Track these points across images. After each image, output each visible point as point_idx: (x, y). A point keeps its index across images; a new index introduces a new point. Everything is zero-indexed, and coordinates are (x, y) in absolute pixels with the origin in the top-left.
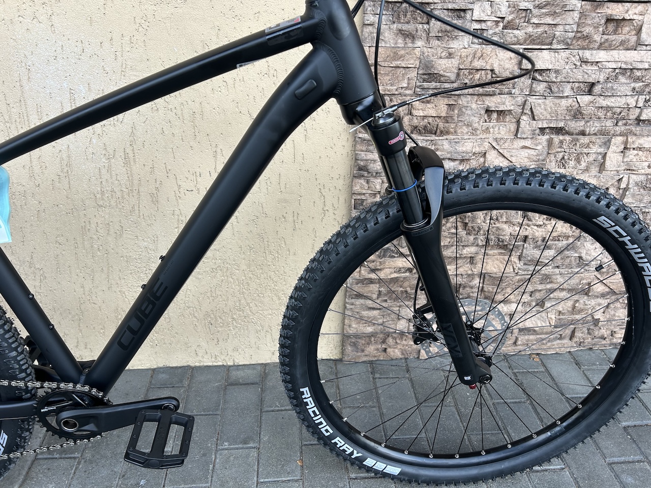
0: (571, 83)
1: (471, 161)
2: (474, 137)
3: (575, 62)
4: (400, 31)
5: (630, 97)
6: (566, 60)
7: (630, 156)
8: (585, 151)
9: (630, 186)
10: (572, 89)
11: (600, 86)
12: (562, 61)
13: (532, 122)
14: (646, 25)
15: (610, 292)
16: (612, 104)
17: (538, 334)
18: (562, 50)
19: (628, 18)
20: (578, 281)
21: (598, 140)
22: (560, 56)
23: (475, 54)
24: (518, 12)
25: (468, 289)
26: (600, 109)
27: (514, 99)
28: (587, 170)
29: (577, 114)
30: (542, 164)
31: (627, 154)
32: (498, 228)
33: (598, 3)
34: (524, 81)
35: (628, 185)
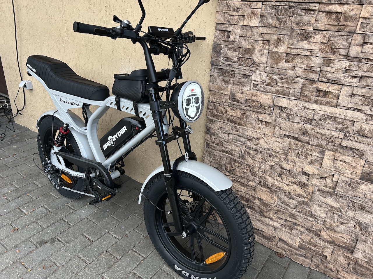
0: (300, 117)
1: (253, 141)
2: (253, 130)
3: (301, 107)
4: (223, 80)
5: (333, 131)
6: (296, 105)
7: (338, 164)
8: (309, 152)
9: (339, 181)
10: (301, 120)
11: (315, 122)
12: (293, 105)
13: (280, 130)
14: (341, 96)
15: (333, 242)
16: (323, 133)
17: (290, 247)
18: (294, 100)
19: (329, 91)
20: (310, 225)
21: (316, 149)
22: (292, 103)
23: (253, 94)
24: (272, 79)
25: (252, 203)
26: (318, 134)
27: (271, 117)
28: (311, 163)
29: (305, 133)
30: (286, 152)
31: (335, 162)
32: (265, 178)
33: (313, 82)
34: (277, 110)
35: (338, 180)
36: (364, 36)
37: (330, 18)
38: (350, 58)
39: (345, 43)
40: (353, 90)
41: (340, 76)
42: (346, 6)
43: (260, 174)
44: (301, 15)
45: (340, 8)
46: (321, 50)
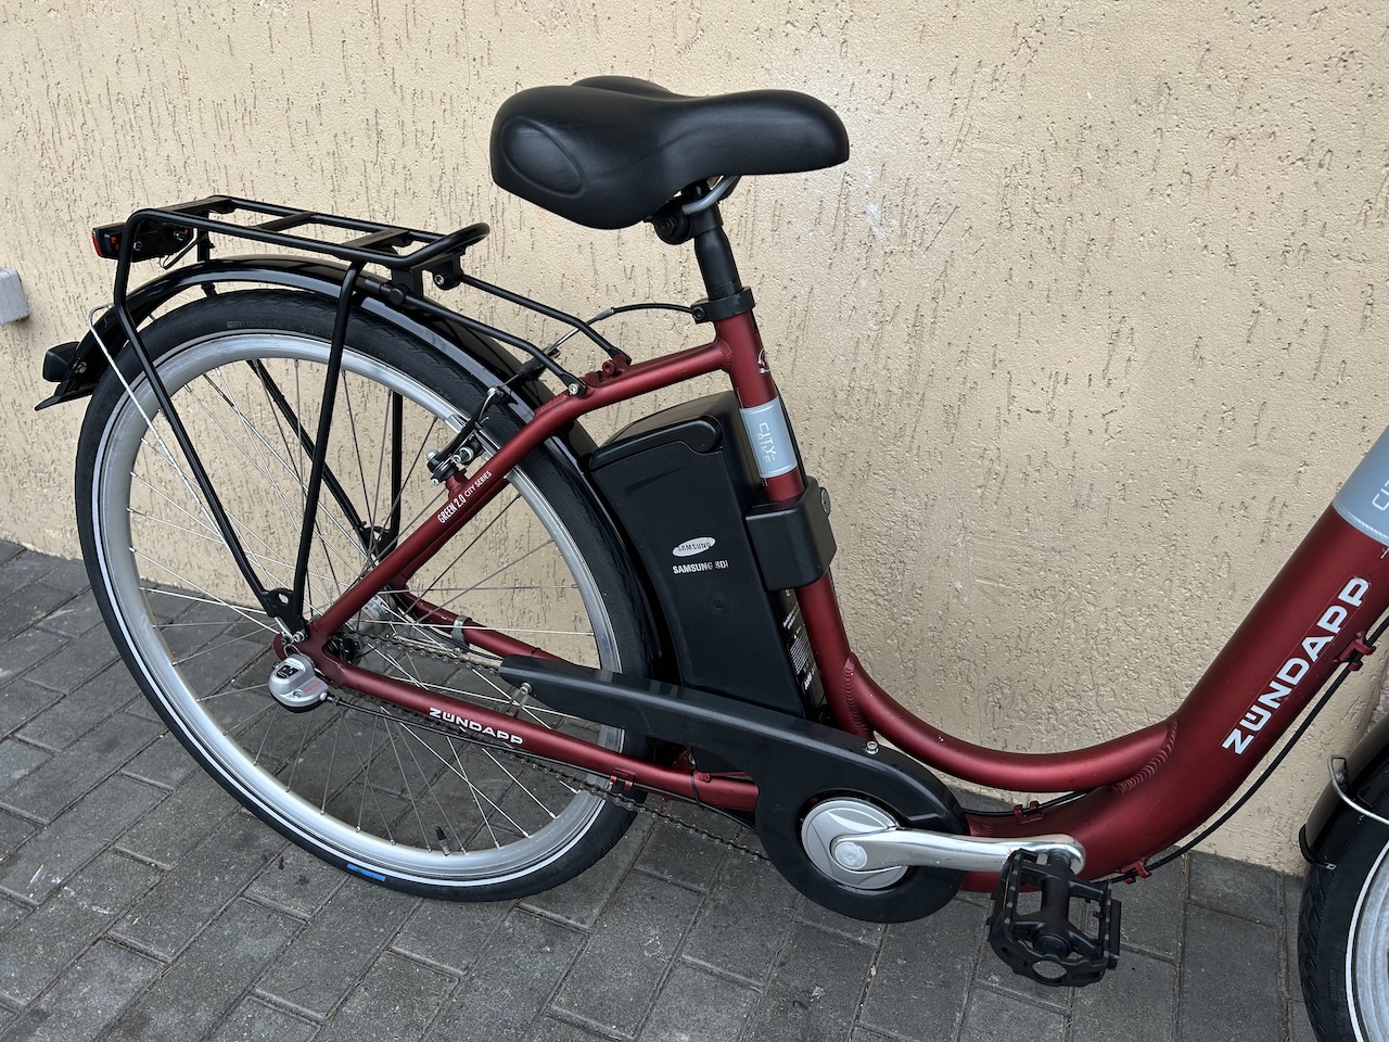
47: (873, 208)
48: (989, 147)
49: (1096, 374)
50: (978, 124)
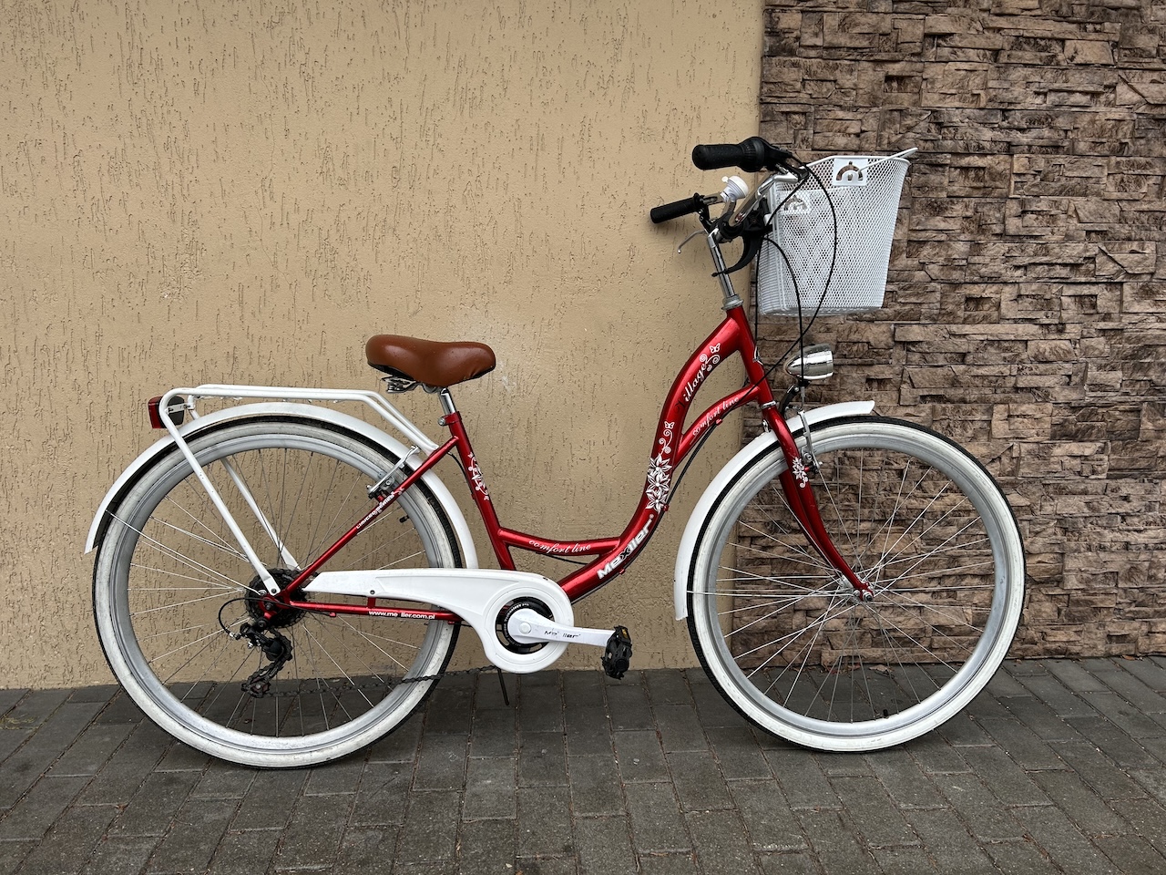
0: (944, 354)
3: (944, 335)
5: (1002, 365)
6: (935, 333)
7: (1016, 424)
8: (970, 418)
9: (1023, 455)
10: (946, 358)
11: (970, 356)
12: (931, 334)
13: (912, 390)
14: (1003, 302)
16: (986, 373)
17: (956, 635)
18: (930, 325)
19: (984, 297)
21: (980, 407)
22: (929, 330)
23: (851, 328)
26: (976, 378)
27: (892, 368)
28: (974, 438)
29: (955, 382)
31: (1012, 422)
33: (955, 285)
34: (899, 352)
35: (1020, 454)
36: (1022, 203)
37: (967, 177)
38: (1008, 238)
39: (998, 215)
40: (1019, 289)
41: (998, 267)
42: (989, 157)
43: (881, 497)
44: (925, 174)
45: (982, 159)
46: (963, 230)
47: (505, 378)
48: (550, 351)
49: (606, 440)
50: (545, 342)
